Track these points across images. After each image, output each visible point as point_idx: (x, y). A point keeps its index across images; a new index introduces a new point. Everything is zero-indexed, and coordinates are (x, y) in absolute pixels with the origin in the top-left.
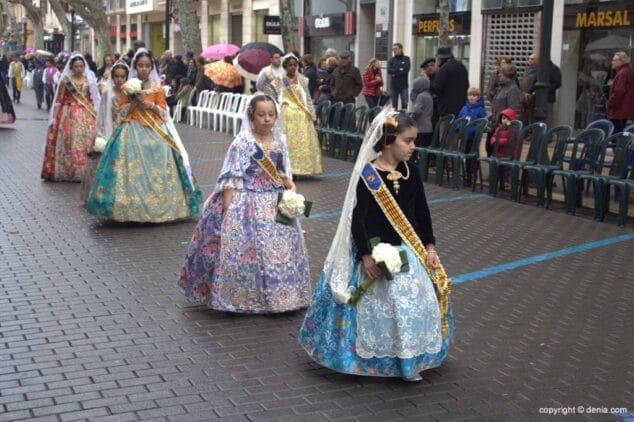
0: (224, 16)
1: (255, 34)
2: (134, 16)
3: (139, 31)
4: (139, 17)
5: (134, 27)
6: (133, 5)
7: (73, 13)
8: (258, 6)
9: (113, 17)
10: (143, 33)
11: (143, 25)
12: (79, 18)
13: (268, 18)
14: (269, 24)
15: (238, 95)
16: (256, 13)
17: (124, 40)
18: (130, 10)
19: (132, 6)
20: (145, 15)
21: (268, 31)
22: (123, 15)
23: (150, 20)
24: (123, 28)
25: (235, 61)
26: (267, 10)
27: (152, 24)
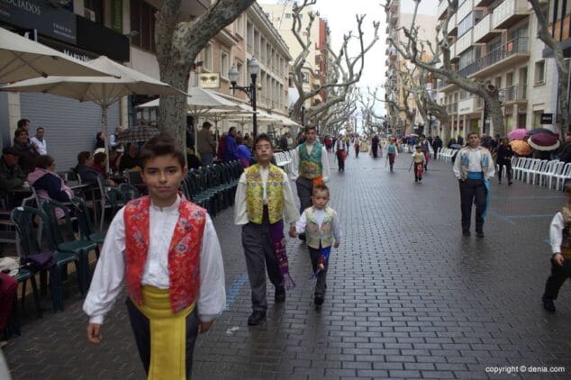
0: (515, 115)
1: (534, 124)
2: (462, 116)
3: (464, 123)
4: (465, 116)
5: (461, 122)
6: (462, 110)
7: (431, 115)
8: (536, 109)
9: (451, 116)
10: (466, 124)
11: (467, 121)
12: (433, 117)
13: (543, 115)
14: (544, 118)
15: (529, 159)
16: (535, 112)
17: (455, 129)
18: (460, 113)
20: (468, 115)
21: (543, 122)
22: (456, 116)
23: (471, 118)
24: (456, 122)
25: (529, 140)
26: (543, 111)
27: (472, 120)
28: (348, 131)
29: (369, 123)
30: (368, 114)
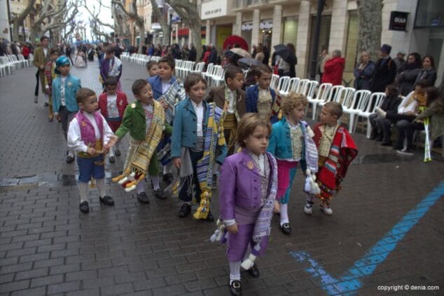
1: (347, 31)
2: (205, 21)
3: (208, 30)
4: (208, 22)
5: (204, 29)
6: (208, 13)
8: (352, 7)
10: (211, 31)
11: (211, 27)
14: (397, 20)
16: (349, 13)
18: (203, 17)
19: (206, 13)
20: (214, 20)
23: (218, 23)
27: (218, 27)
28: (78, 40)
29: (96, 31)
30: (95, 22)
